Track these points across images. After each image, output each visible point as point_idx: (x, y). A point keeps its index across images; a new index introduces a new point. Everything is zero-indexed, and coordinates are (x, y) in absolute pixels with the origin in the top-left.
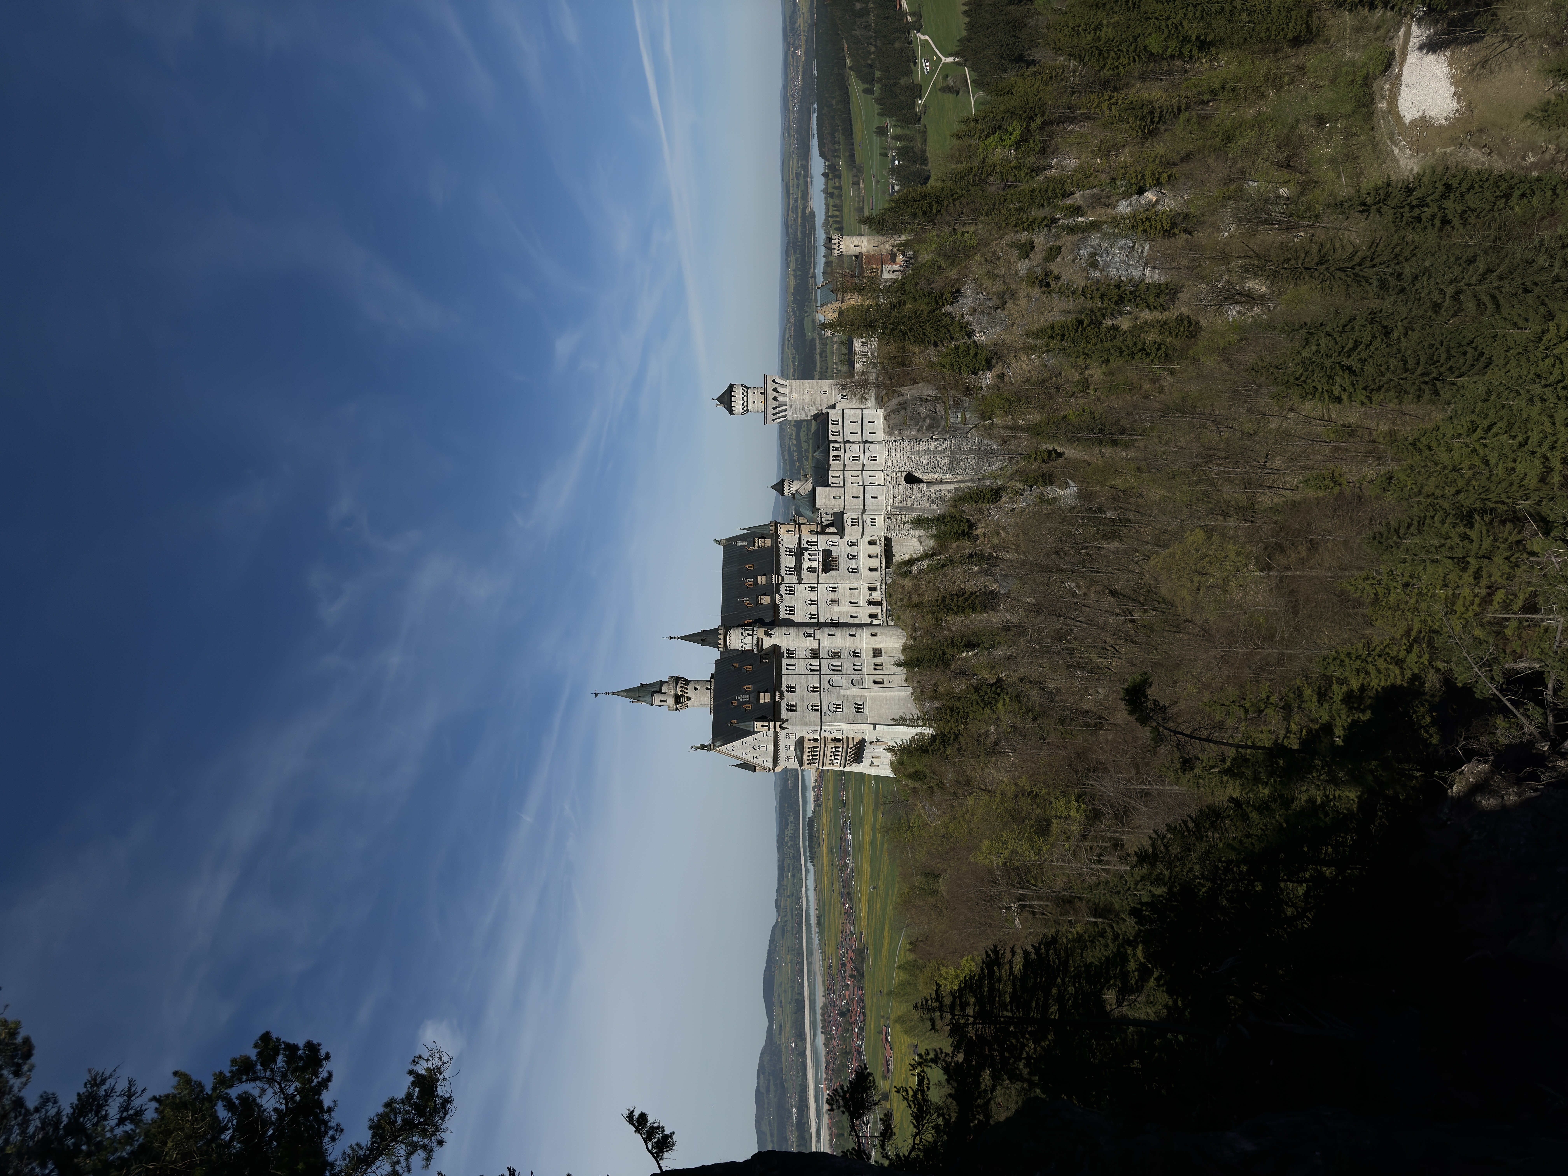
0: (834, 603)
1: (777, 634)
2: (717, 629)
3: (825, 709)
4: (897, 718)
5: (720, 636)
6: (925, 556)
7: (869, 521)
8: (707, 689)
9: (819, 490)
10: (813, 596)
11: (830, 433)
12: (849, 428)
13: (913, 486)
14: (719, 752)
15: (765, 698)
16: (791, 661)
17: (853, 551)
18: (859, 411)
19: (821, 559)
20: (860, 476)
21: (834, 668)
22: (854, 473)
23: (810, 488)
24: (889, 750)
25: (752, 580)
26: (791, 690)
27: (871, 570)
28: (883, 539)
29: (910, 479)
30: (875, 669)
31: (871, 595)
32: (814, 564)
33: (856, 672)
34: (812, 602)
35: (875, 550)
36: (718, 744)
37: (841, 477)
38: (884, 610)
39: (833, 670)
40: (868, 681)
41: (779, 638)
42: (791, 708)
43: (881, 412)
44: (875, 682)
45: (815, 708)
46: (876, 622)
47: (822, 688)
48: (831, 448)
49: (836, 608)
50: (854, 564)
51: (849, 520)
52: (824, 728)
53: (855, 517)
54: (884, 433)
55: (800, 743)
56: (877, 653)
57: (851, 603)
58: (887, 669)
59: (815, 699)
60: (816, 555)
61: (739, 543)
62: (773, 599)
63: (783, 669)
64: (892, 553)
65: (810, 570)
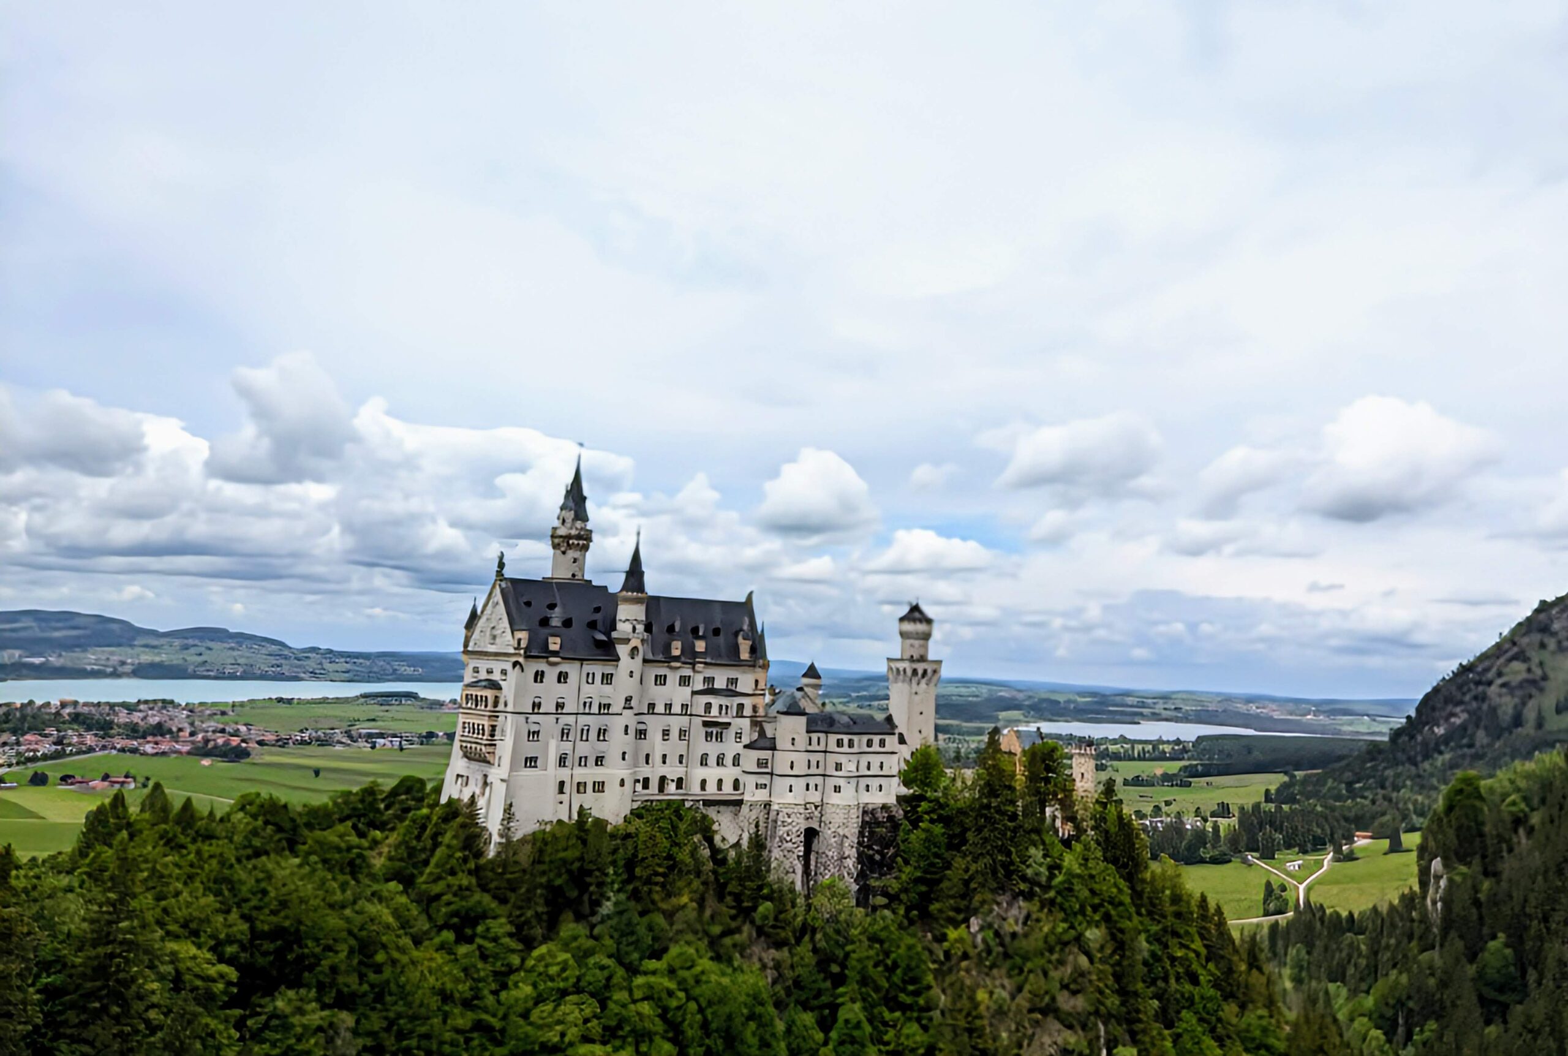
0: (666, 733)
1: (632, 663)
2: (642, 590)
3: (533, 718)
4: (513, 809)
5: (635, 593)
6: (715, 851)
7: (762, 782)
8: (574, 575)
9: (803, 720)
10: (676, 709)
11: (871, 738)
12: (876, 760)
13: (802, 838)
14: (494, 587)
15: (554, 644)
16: (598, 678)
17: (729, 760)
18: (895, 773)
19: (720, 720)
20: (817, 773)
21: (585, 735)
22: (821, 765)
23: (807, 711)
24: (473, 800)
26: (562, 677)
27: (703, 783)
28: (738, 798)
29: (811, 834)
30: (579, 784)
31: (673, 782)
32: (715, 711)
33: (576, 761)
34: (668, 706)
35: (728, 788)
36: (504, 585)
37: (818, 749)
38: (651, 799)
39: (582, 732)
40: (564, 774)
41: (628, 664)
42: (539, 677)
43: (892, 800)
44: (562, 784)
45: (536, 705)
46: (639, 787)
47: (562, 717)
48: (852, 738)
49: (659, 737)
50: (712, 760)
51: (765, 758)
52: (510, 716)
53: (769, 765)
54: (868, 804)
55: (495, 686)
56: (599, 787)
57: (664, 756)
58: (578, 799)
59: (548, 706)
60: (726, 714)
61: (746, 622)
62: (676, 659)
63: (588, 668)
64: (722, 808)
65: (708, 706)
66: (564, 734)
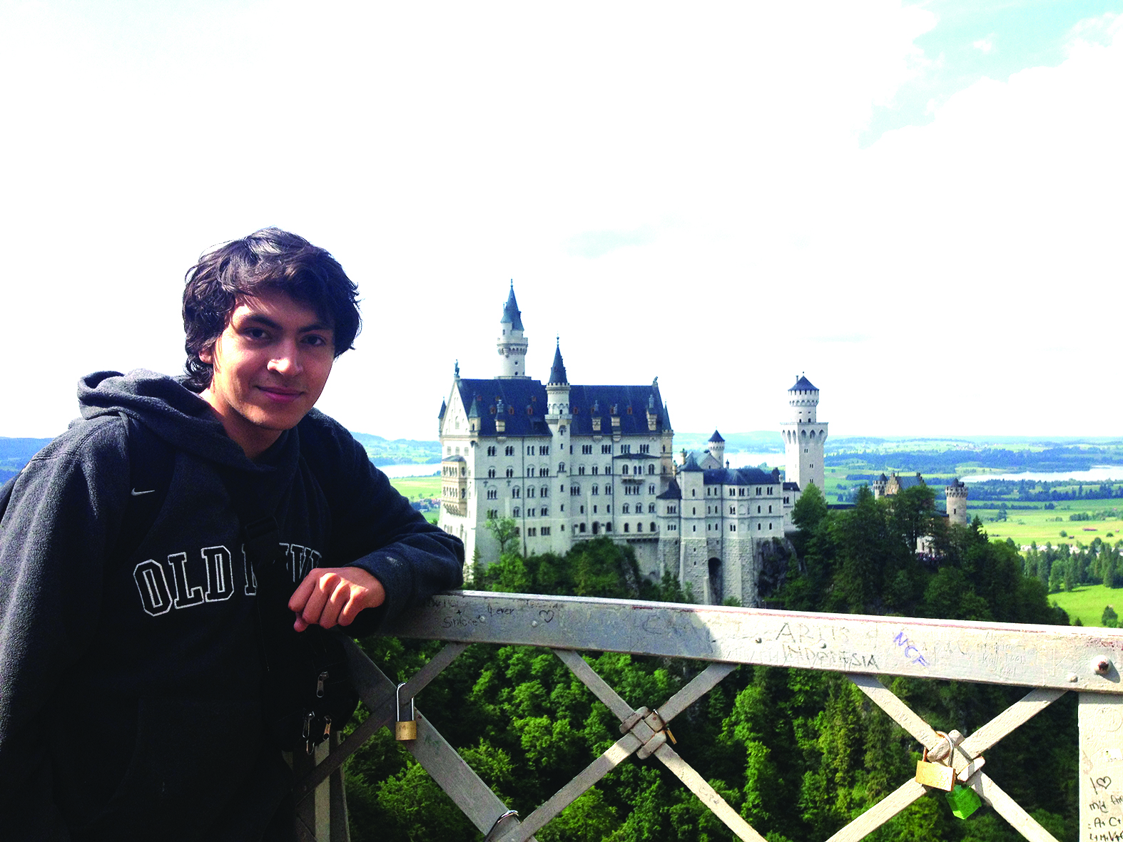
0: (595, 491)
1: (562, 437)
2: (565, 381)
3: (491, 482)
5: (559, 384)
7: (672, 523)
8: (516, 374)
9: (700, 476)
10: (601, 471)
11: (759, 487)
12: (765, 506)
13: (706, 568)
14: (454, 386)
15: (500, 426)
16: (537, 450)
17: (645, 508)
18: (782, 515)
19: (636, 478)
20: (716, 515)
21: (531, 492)
22: (719, 509)
23: (702, 468)
25: (615, 413)
26: (509, 451)
27: (626, 526)
28: (655, 537)
29: (714, 562)
30: (529, 530)
31: (603, 525)
32: (631, 472)
33: (526, 512)
34: (595, 470)
35: (646, 529)
36: (460, 384)
37: (716, 497)
38: (587, 538)
39: (529, 490)
40: (518, 522)
41: (559, 438)
42: (492, 452)
43: (781, 535)
45: (492, 474)
46: (577, 530)
47: (512, 480)
48: (742, 487)
49: (590, 493)
50: (632, 509)
51: (673, 505)
52: (473, 481)
53: (677, 510)
54: (760, 539)
55: (461, 460)
56: (546, 531)
57: (595, 507)
58: (531, 540)
59: (501, 473)
60: (640, 473)
61: (651, 399)
62: (597, 433)
63: (529, 443)
64: (643, 545)
65: (625, 469)
66: (515, 493)
